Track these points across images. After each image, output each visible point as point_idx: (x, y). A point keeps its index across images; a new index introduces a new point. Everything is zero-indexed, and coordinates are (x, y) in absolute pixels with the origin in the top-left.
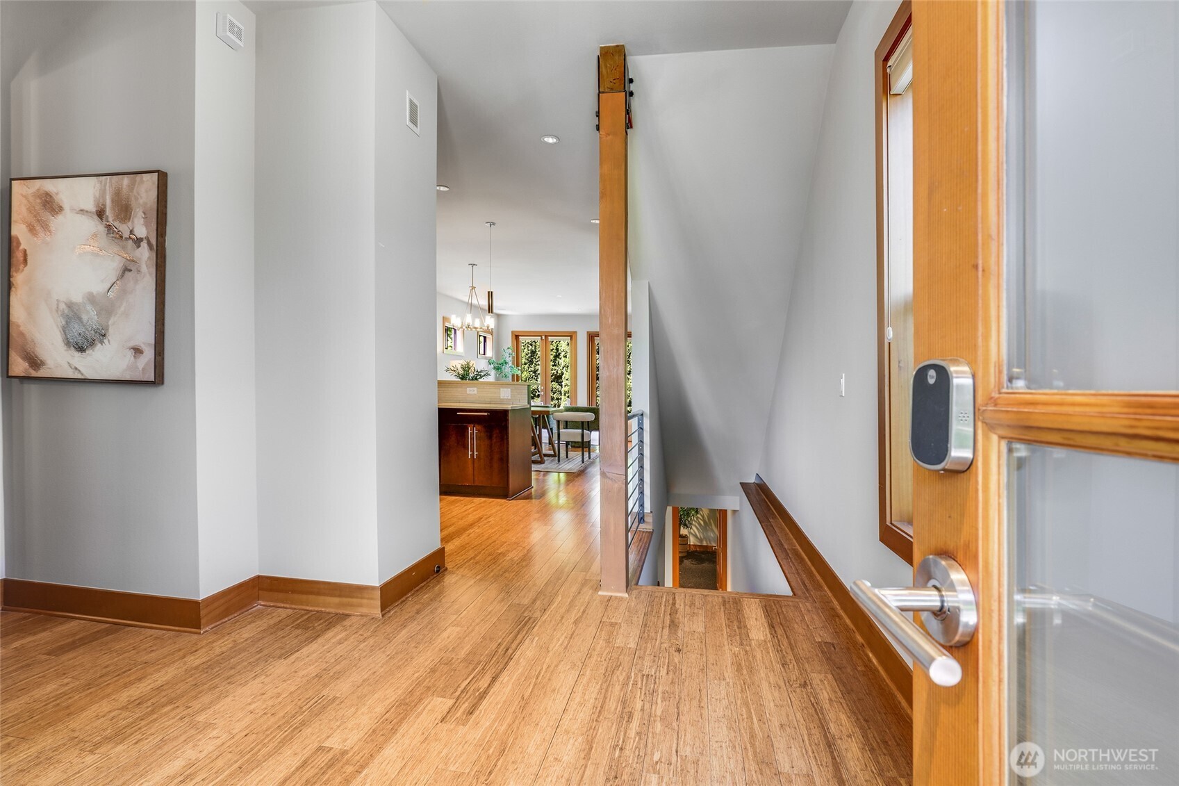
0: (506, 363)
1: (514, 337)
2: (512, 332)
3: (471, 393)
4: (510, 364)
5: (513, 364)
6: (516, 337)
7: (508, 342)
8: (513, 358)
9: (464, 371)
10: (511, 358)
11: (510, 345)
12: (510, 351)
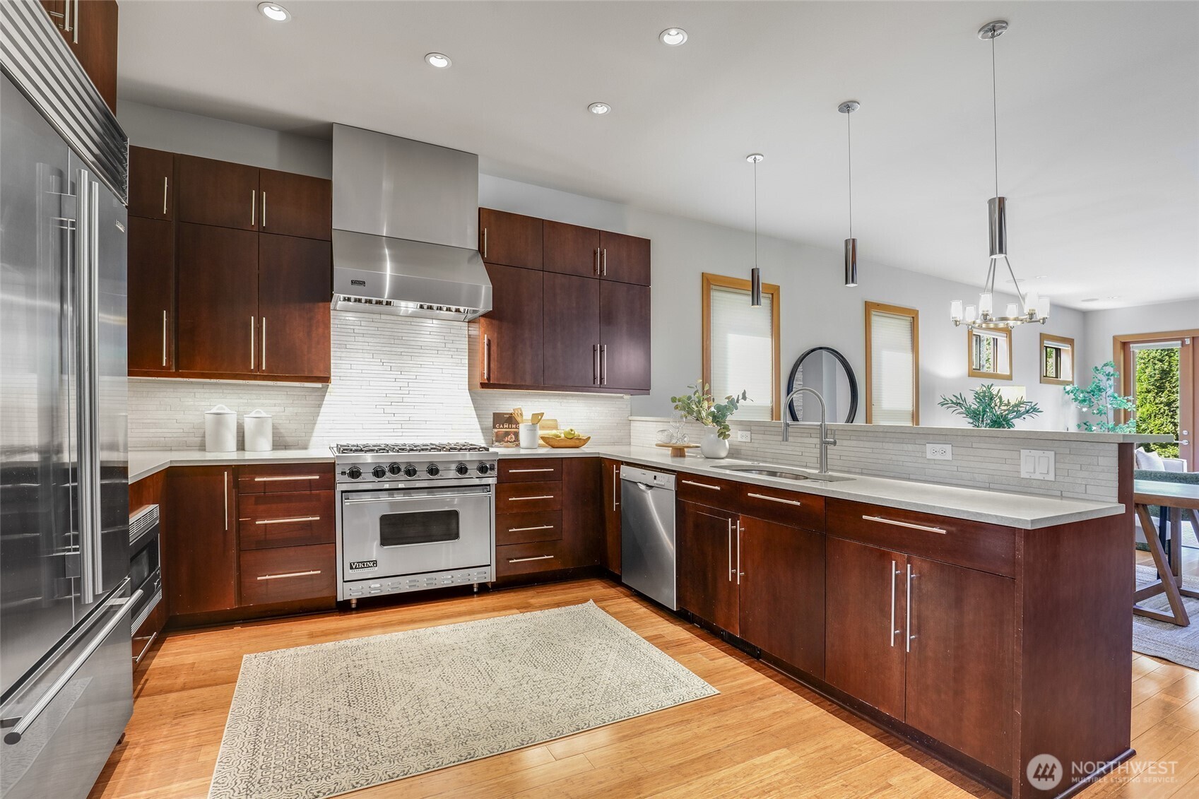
0: (1100, 390)
1: (1119, 346)
2: (1115, 338)
3: (938, 457)
4: (1110, 391)
5: (1117, 390)
6: (1124, 345)
7: (1106, 353)
8: (1117, 381)
9: (981, 402)
10: (1111, 382)
11: (1109, 357)
12: (1110, 370)
